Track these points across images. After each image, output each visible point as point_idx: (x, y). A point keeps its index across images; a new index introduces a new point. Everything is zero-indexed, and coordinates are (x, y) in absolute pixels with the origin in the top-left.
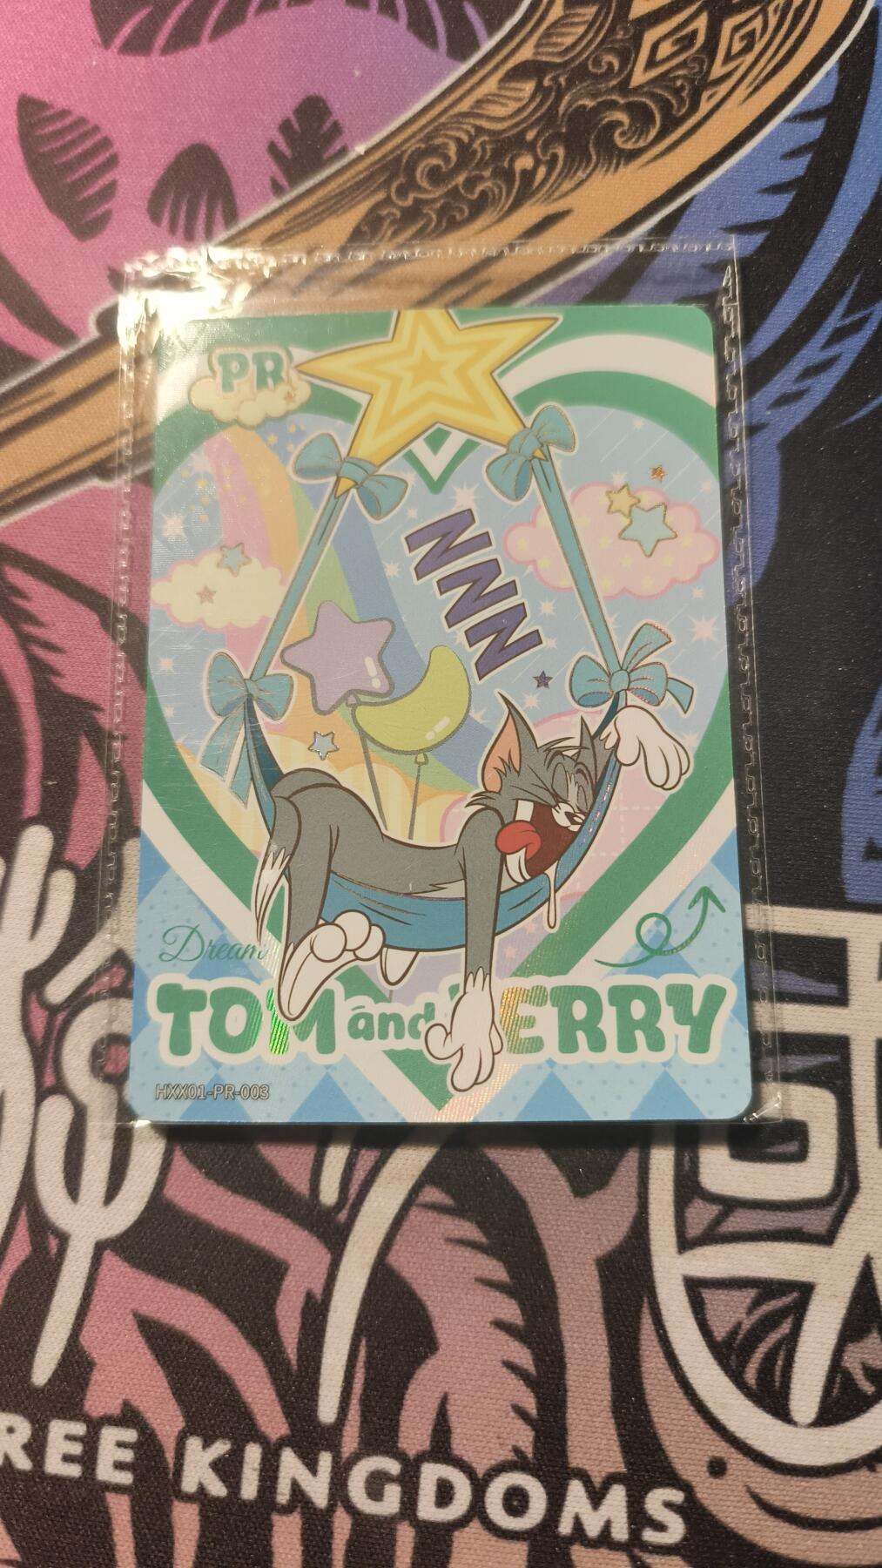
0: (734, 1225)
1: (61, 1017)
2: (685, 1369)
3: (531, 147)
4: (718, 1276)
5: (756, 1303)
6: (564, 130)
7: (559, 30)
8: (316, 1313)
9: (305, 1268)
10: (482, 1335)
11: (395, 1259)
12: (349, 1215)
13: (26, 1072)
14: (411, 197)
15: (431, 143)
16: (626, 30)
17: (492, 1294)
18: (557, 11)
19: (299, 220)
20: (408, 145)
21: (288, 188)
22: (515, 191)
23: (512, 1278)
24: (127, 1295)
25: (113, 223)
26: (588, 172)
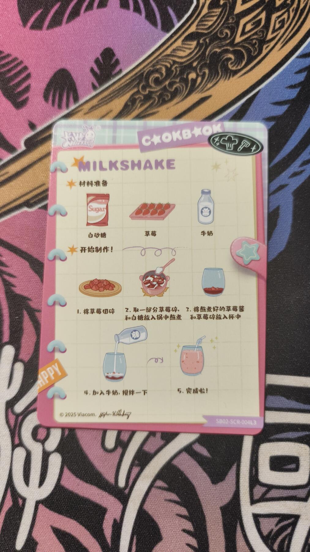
0: (272, 495)
1: (20, 418)
2: (252, 545)
3: (195, 69)
4: (265, 513)
5: (279, 522)
6: (208, 62)
7: (206, 19)
8: (117, 527)
9: (113, 511)
10: (178, 535)
11: (145, 507)
12: (129, 491)
13: (8, 438)
14: (148, 90)
15: (155, 67)
16: (233, 19)
17: (182, 520)
18: (205, 11)
19: (103, 100)
20: (146, 68)
21: (99, 87)
22: (189, 88)
23: (189, 514)
24: (48, 520)
25: (29, 103)
26: (218, 79)
